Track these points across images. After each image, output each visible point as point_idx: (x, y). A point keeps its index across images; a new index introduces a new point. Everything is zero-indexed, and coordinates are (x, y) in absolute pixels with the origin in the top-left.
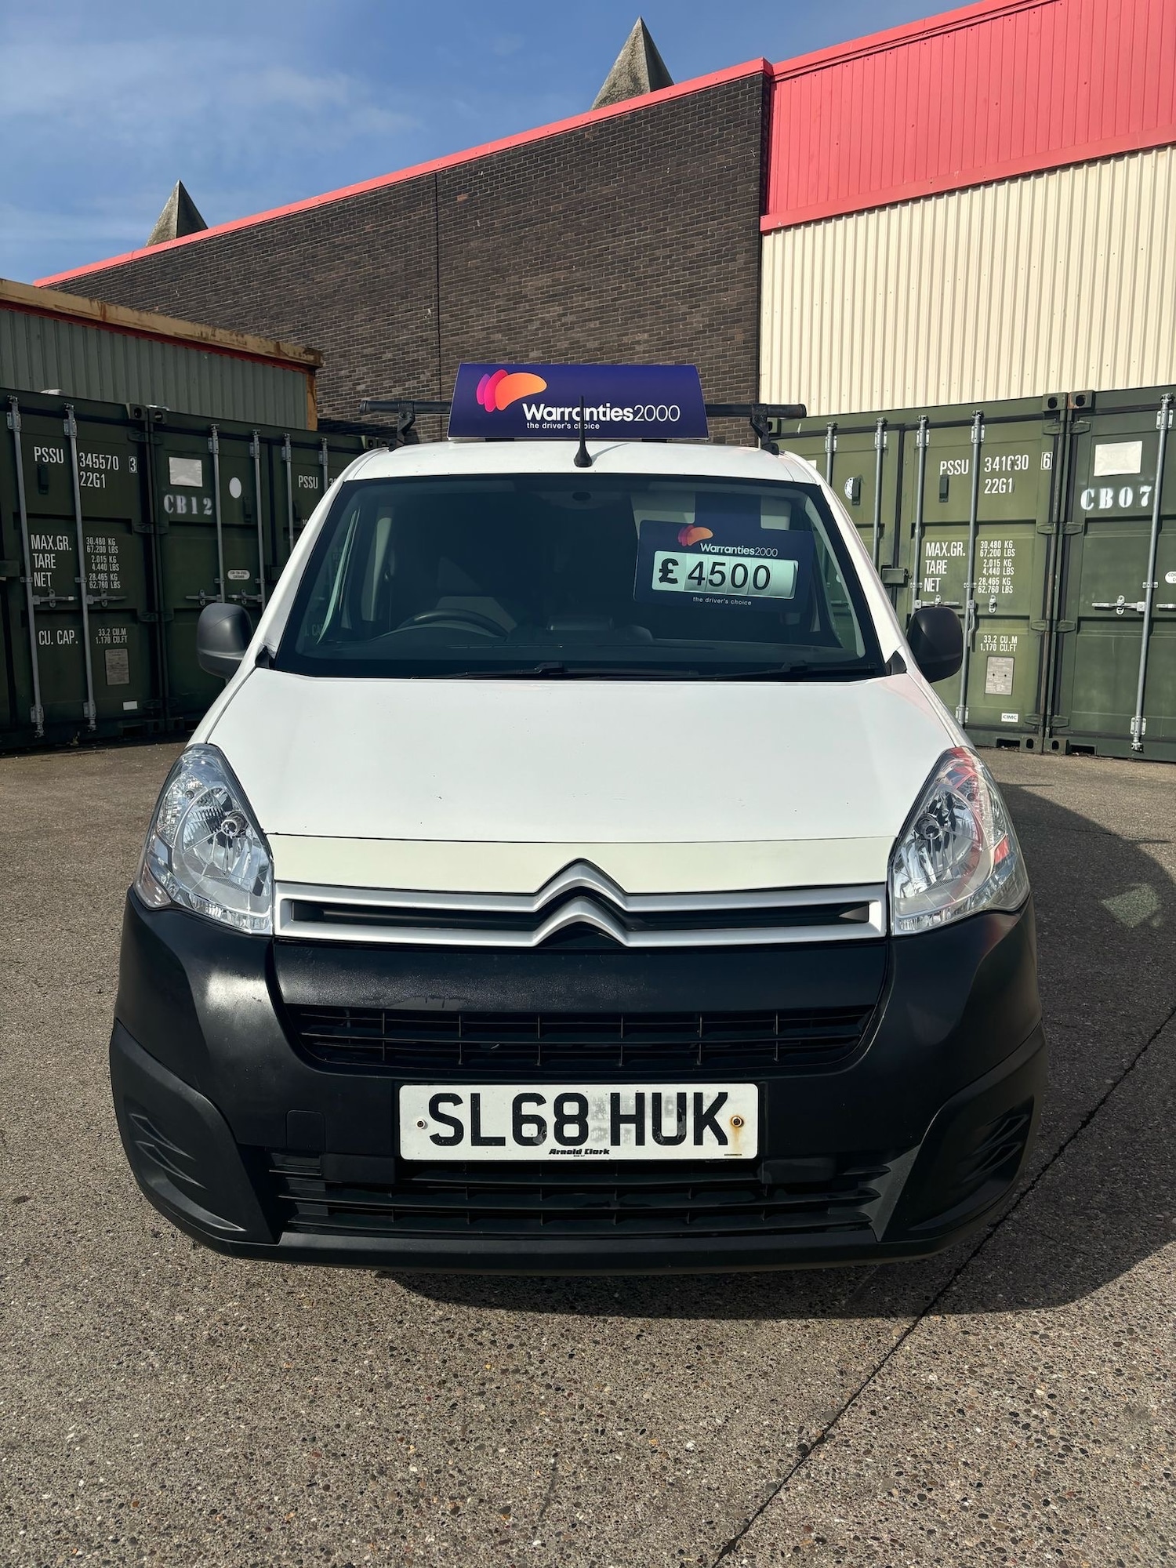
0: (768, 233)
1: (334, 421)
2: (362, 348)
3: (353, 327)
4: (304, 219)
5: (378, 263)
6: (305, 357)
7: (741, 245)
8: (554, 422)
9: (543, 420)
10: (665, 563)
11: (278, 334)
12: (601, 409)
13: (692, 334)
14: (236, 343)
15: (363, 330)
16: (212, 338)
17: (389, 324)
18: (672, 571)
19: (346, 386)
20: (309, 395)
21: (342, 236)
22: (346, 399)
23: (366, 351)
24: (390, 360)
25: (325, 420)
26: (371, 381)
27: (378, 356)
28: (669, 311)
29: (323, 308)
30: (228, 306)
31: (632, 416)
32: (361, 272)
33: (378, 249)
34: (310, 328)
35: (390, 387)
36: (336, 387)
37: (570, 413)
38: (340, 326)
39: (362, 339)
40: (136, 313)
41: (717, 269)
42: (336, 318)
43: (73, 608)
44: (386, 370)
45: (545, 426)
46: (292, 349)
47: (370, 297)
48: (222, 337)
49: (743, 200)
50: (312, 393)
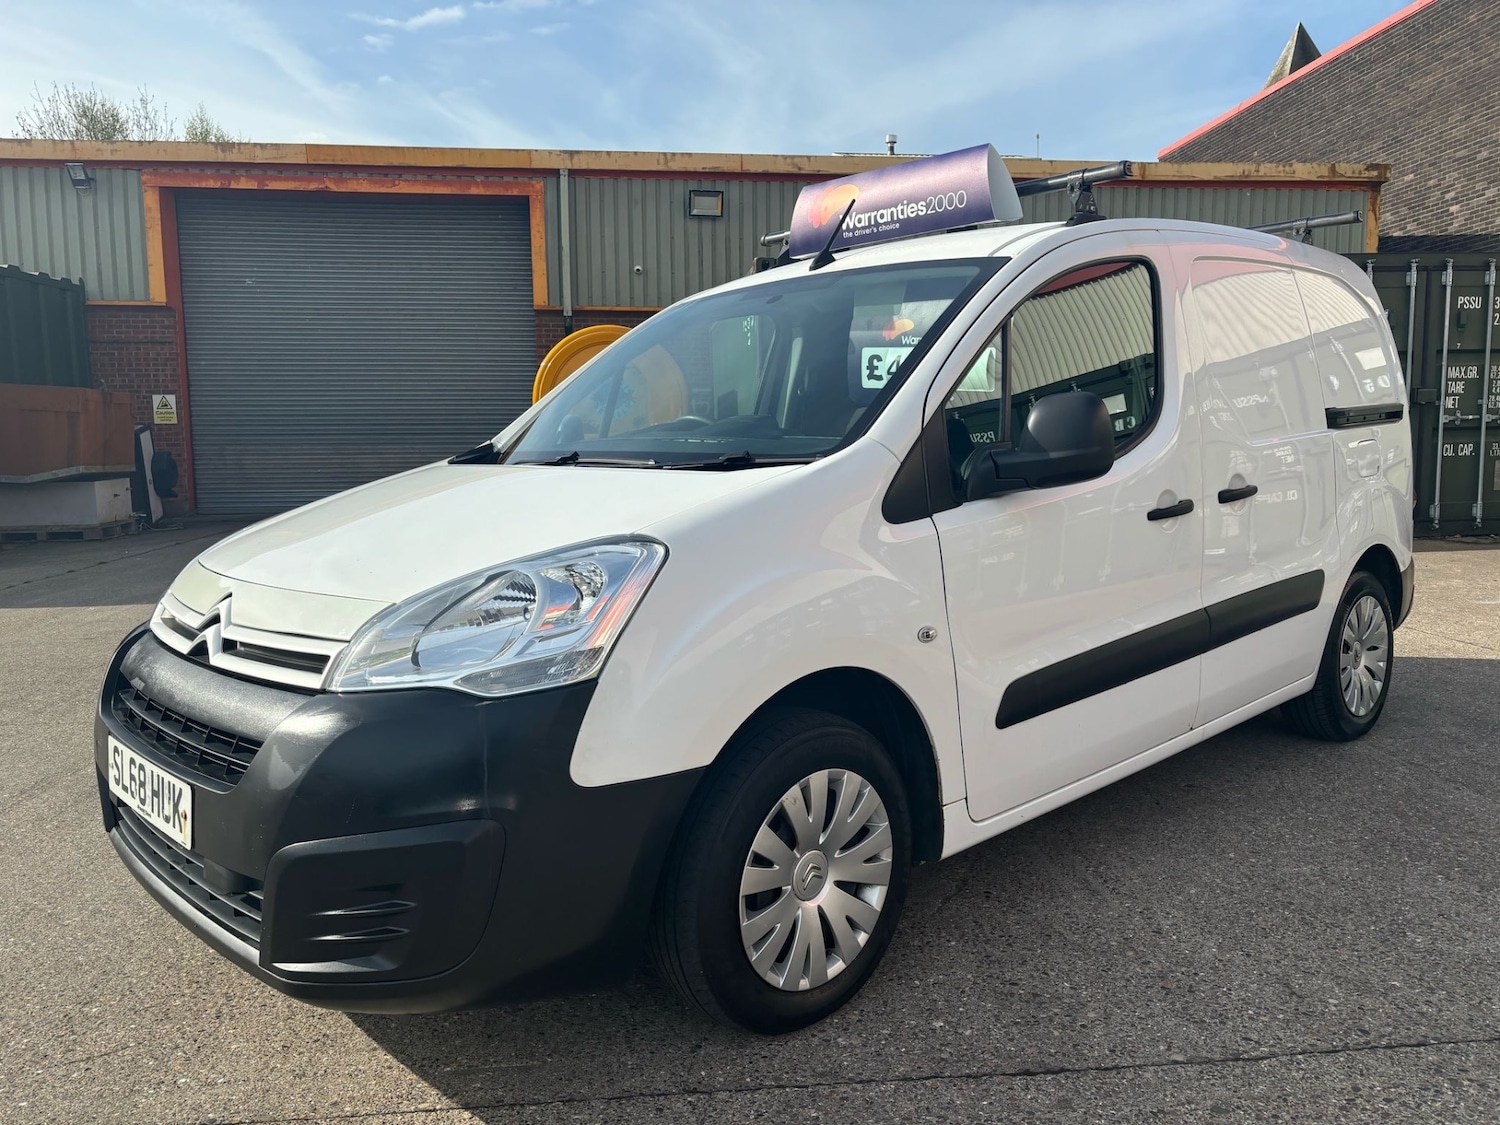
1: (1418, 237)
2: (1455, 152)
3: (1447, 130)
4: (1404, 27)
5: (1481, 53)
6: (1367, 174)
8: (864, 228)
9: (855, 227)
10: (871, 360)
11: (1367, 154)
12: (900, 208)
14: (1282, 174)
15: (1458, 131)
16: (1255, 174)
17: (1488, 119)
18: (877, 368)
19: (1433, 196)
20: (1371, 214)
21: (1442, 34)
22: (1432, 211)
23: (1459, 154)
24: (1485, 160)
25: (1409, 236)
26: (1463, 187)
27: (1471, 158)
29: (1414, 117)
30: (1321, 137)
31: (924, 209)
32: (1460, 68)
33: (1483, 38)
34: (1401, 140)
35: (1484, 189)
36: (1423, 199)
37: (875, 216)
38: (1432, 132)
39: (1455, 142)
40: (1176, 166)
42: (1428, 124)
43: (1475, 425)
44: (1480, 171)
45: (857, 233)
46: (1347, 170)
47: (1468, 93)
48: (1269, 171)
50: (1374, 211)
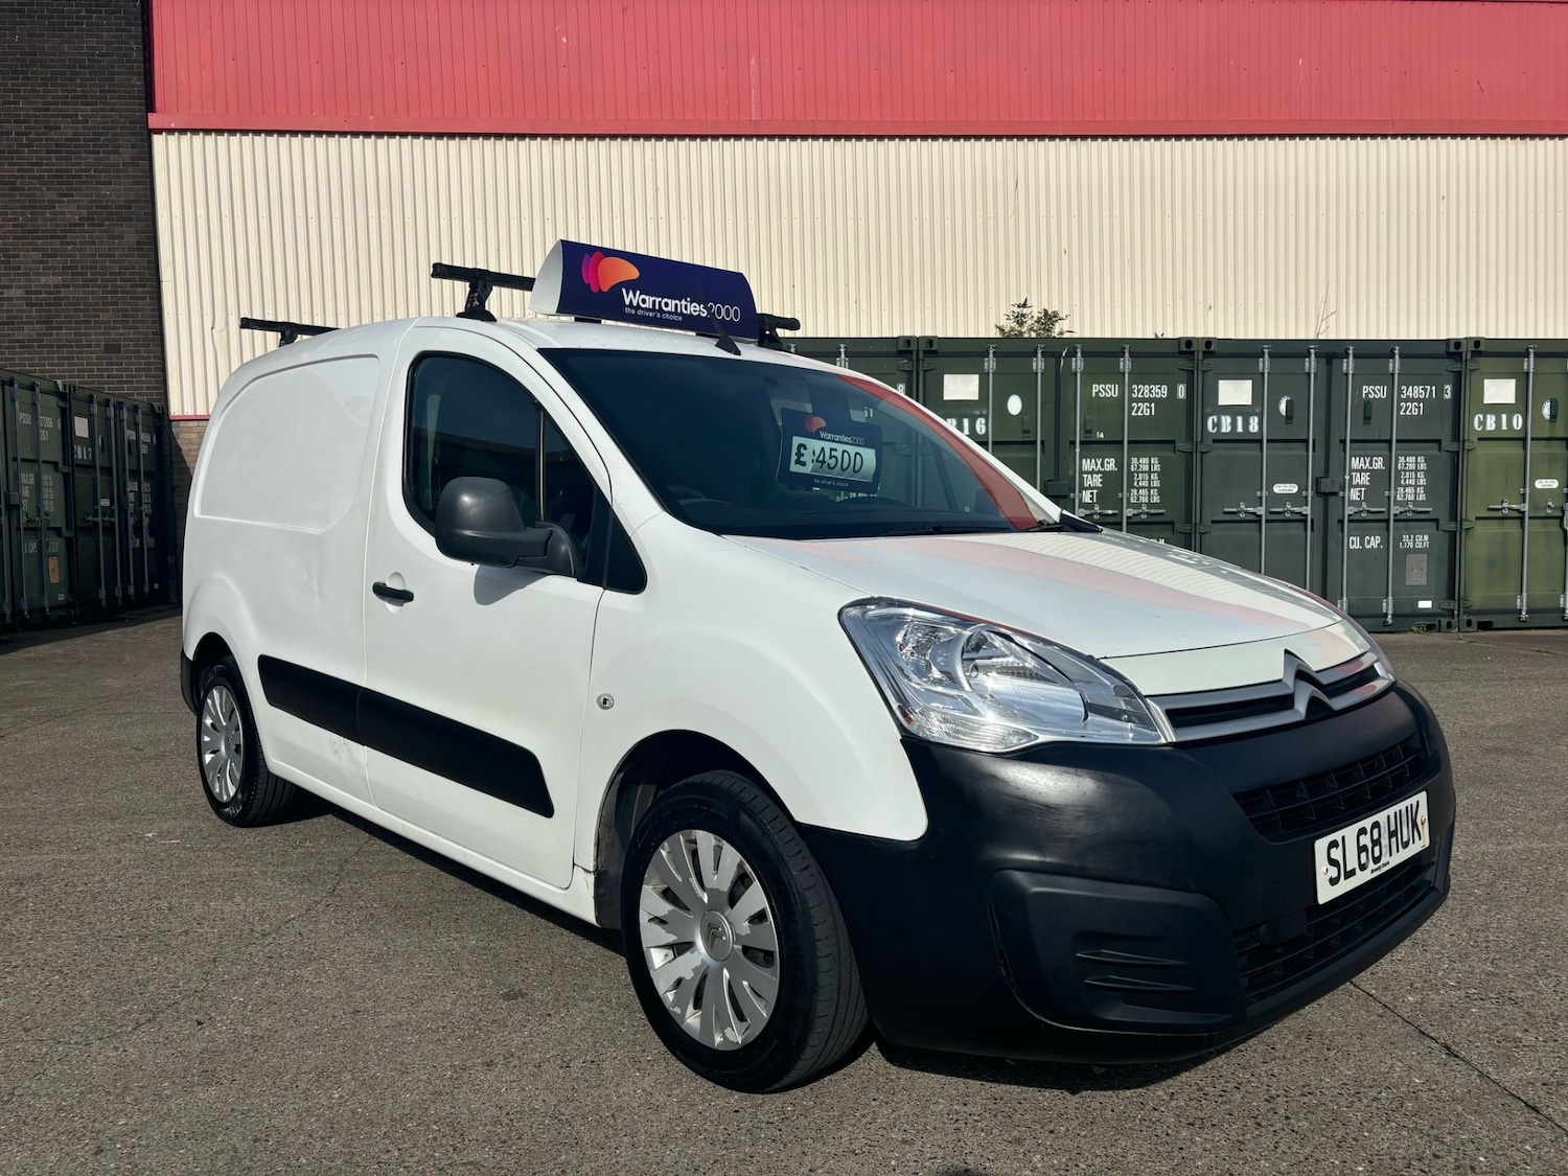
0: (159, 131)
7: (126, 138)
8: (647, 309)
9: (638, 306)
12: (683, 303)
13: (65, 225)
28: (29, 195)
31: (705, 312)
41: (95, 159)
45: (640, 312)
49: (124, 92)
